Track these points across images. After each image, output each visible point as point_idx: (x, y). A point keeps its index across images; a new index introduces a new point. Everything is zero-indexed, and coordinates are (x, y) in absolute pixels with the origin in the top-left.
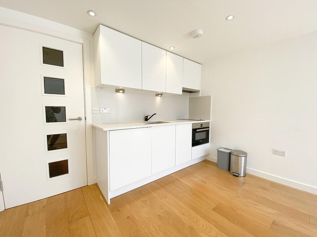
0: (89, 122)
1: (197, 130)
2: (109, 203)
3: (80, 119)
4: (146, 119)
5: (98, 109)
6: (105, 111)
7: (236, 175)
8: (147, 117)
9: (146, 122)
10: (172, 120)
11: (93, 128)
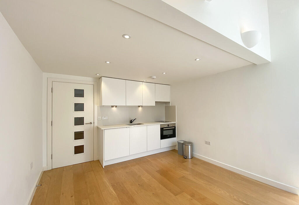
0: (96, 125)
1: (164, 129)
2: (104, 167)
3: (91, 123)
4: (131, 122)
5: (101, 117)
6: (105, 118)
7: (186, 158)
8: (132, 120)
9: (131, 124)
10: (145, 122)
11: (98, 128)
